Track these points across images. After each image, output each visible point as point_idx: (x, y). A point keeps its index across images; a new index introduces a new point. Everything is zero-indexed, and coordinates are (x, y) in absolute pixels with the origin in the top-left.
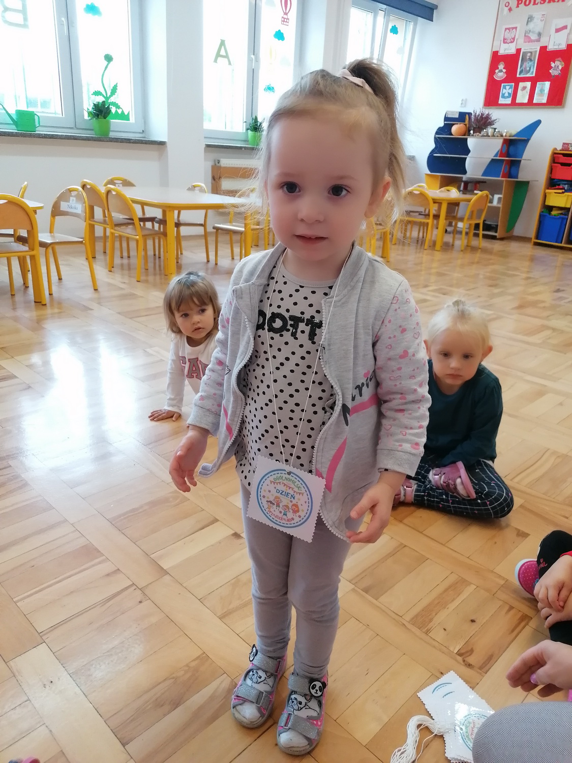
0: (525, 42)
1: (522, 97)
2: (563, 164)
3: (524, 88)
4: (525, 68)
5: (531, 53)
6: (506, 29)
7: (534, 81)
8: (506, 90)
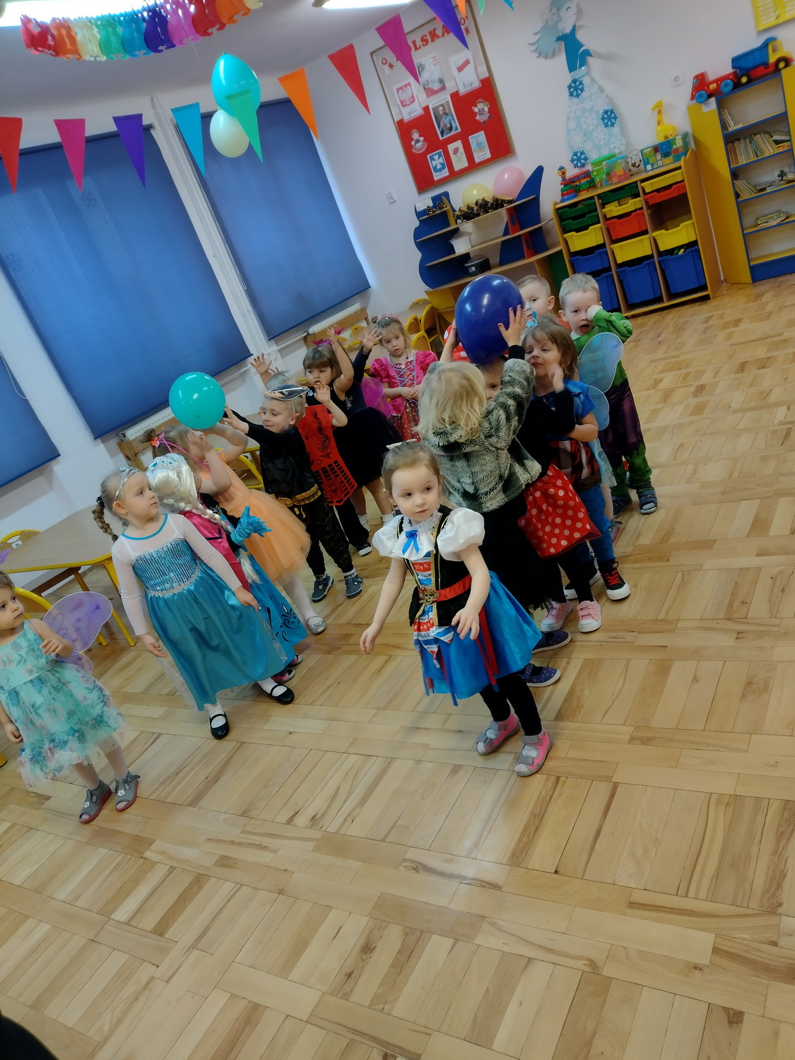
0: (427, 97)
1: (460, 162)
3: (456, 151)
4: (445, 125)
5: (442, 105)
7: (464, 137)
8: (436, 161)
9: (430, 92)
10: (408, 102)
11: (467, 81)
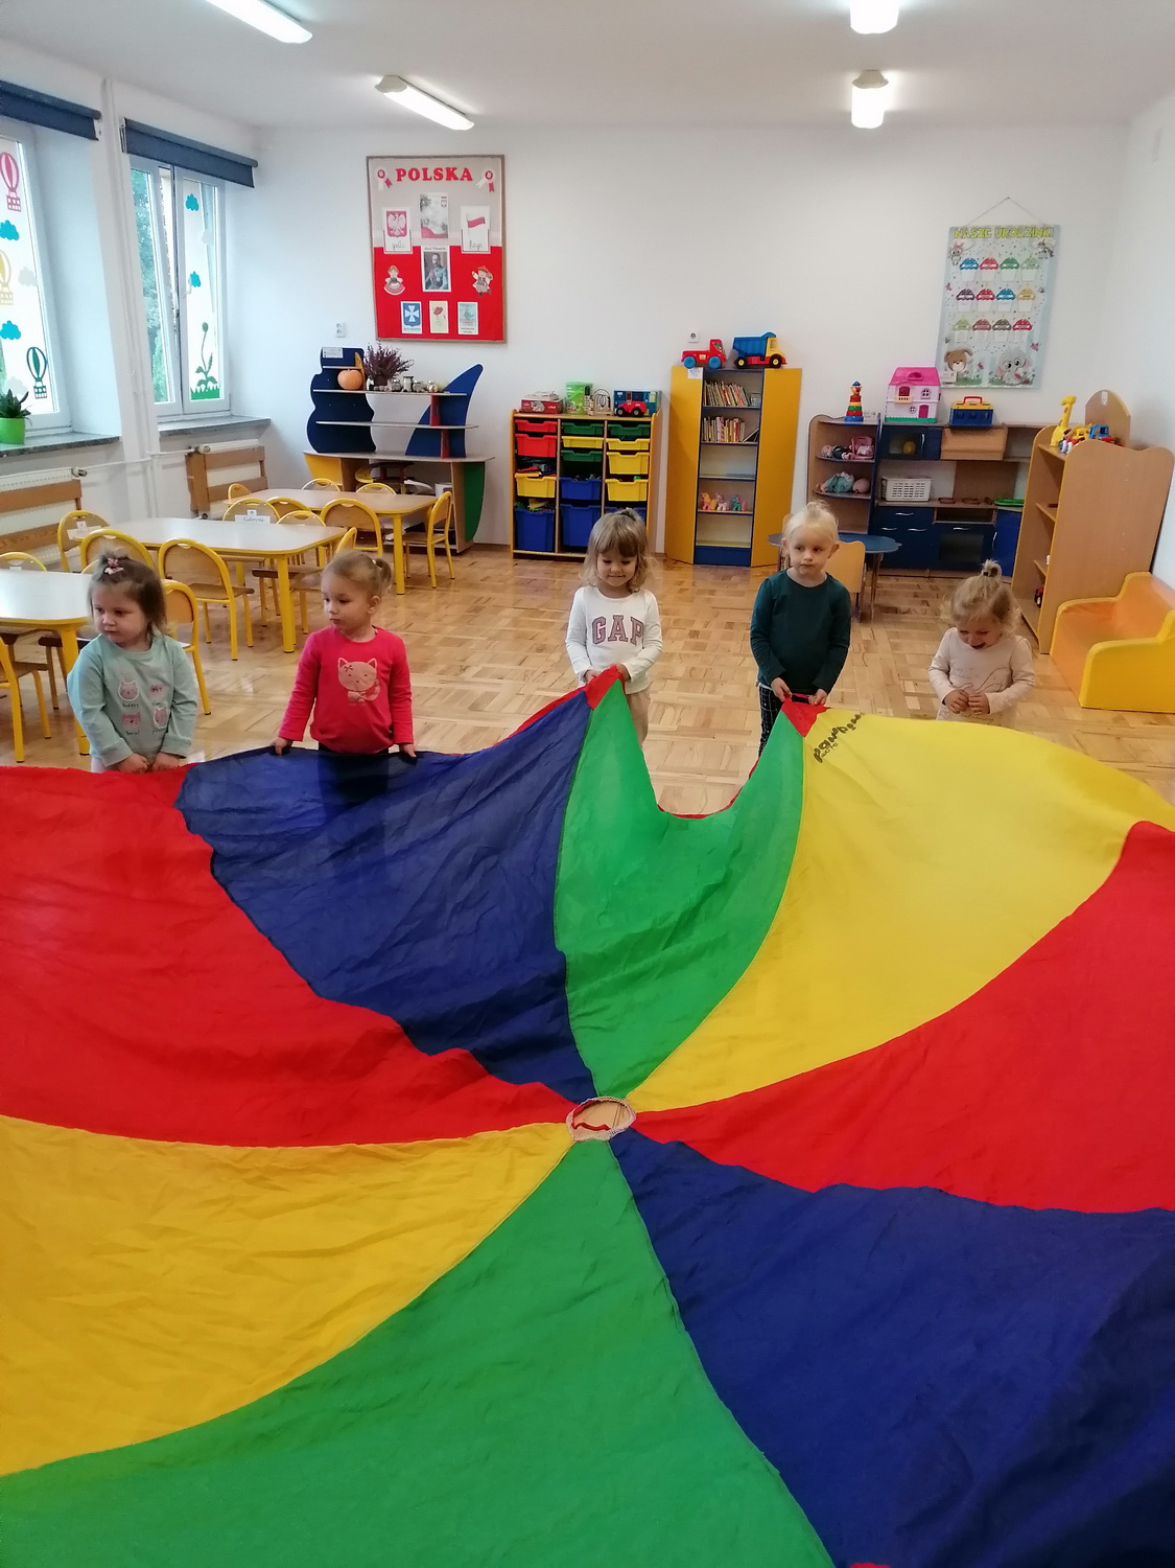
0: (423, 237)
1: (439, 324)
2: (532, 434)
3: (438, 311)
4: (434, 278)
5: (438, 255)
6: (388, 213)
7: (453, 300)
8: (410, 312)
9: (427, 233)
10: (397, 233)
11: (476, 242)
